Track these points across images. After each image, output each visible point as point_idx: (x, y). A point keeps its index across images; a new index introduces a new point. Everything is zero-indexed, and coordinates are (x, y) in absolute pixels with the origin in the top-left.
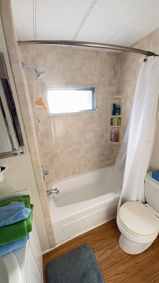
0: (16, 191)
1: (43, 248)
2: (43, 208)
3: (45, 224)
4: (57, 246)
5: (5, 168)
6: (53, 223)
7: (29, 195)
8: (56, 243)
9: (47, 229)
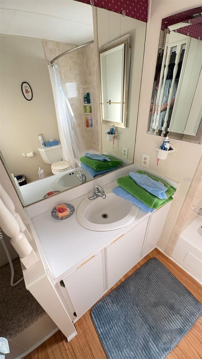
0: (170, 177)
1: (159, 243)
2: (181, 213)
3: (174, 229)
4: (170, 258)
5: (173, 149)
6: (180, 236)
7: (176, 189)
8: (172, 256)
9: (172, 234)
